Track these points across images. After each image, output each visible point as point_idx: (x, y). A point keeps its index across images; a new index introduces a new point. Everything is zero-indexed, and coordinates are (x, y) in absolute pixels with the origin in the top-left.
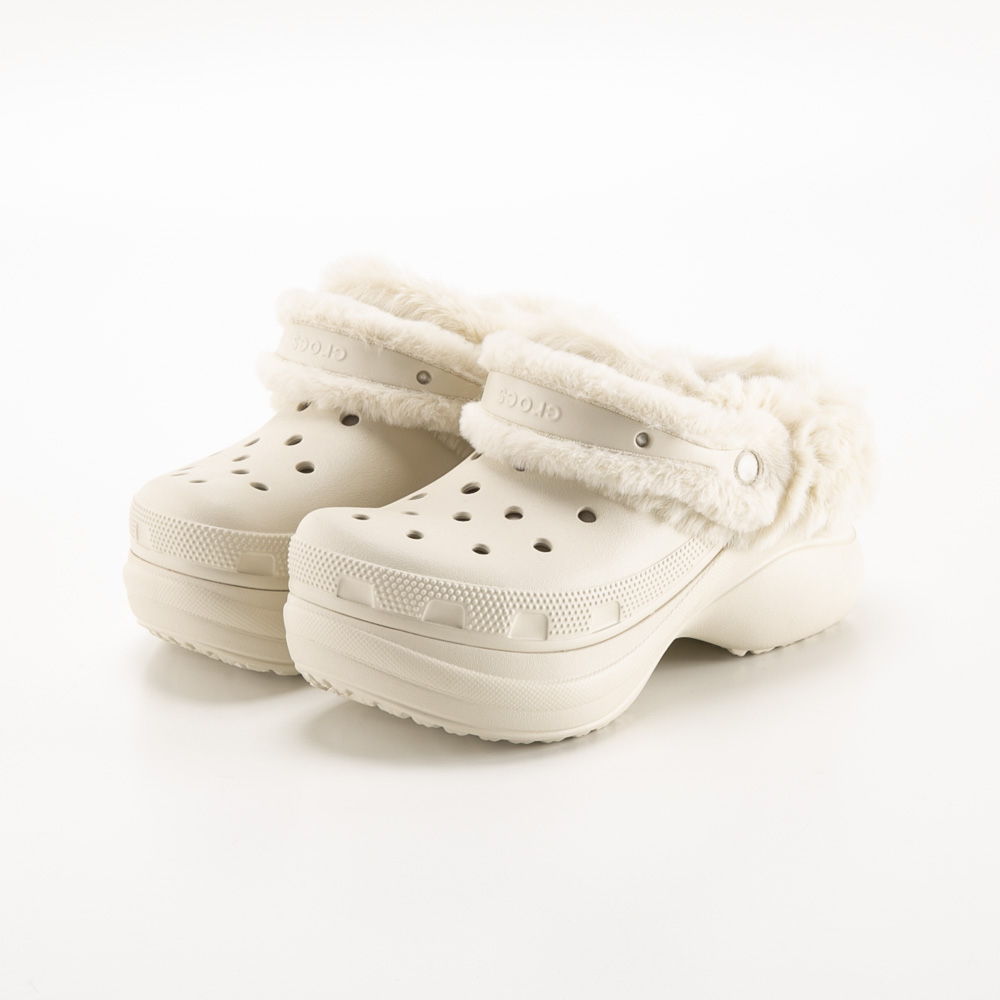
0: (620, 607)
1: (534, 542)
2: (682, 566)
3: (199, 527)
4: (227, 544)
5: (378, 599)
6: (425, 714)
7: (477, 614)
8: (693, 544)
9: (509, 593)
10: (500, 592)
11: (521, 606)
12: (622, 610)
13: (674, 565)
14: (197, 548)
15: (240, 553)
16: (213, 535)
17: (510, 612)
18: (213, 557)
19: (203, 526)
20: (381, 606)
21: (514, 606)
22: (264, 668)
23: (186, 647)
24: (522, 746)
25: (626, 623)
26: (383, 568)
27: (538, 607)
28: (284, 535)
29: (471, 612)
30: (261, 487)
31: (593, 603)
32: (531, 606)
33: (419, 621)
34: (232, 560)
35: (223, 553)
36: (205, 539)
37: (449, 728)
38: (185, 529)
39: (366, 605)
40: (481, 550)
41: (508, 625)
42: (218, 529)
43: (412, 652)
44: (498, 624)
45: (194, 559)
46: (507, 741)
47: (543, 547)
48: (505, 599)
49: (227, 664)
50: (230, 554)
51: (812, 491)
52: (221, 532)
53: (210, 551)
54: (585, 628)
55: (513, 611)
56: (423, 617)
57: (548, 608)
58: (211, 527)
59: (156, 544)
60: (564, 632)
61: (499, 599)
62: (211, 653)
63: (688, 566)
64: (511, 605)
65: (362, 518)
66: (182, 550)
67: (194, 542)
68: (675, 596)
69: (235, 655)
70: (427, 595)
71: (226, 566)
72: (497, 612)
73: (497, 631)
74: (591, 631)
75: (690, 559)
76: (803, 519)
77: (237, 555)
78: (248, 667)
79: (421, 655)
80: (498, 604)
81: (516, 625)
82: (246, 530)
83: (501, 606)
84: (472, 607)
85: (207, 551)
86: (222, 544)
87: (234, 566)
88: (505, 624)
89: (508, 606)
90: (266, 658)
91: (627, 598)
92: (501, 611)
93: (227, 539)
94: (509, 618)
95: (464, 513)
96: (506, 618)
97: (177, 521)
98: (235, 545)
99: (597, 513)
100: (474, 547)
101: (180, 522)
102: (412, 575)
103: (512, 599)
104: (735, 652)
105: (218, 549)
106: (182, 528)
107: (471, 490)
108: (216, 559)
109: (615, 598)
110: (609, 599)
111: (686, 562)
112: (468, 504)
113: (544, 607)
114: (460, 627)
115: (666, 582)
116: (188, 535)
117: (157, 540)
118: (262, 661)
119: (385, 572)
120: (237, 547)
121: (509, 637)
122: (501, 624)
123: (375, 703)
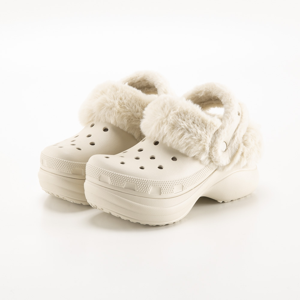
0: (183, 186)
1: (158, 166)
2: (202, 175)
3: (61, 160)
4: (69, 165)
5: (111, 181)
6: (124, 216)
7: (140, 187)
8: (206, 168)
9: (149, 181)
10: (147, 180)
11: (153, 185)
12: (184, 187)
13: (200, 174)
14: (60, 167)
15: (73, 168)
16: (65, 163)
17: (150, 186)
18: (65, 169)
19: (62, 160)
20: (112, 183)
21: (151, 185)
22: (79, 203)
23: (56, 196)
24: (153, 226)
25: (185, 191)
26: (112, 172)
27: (158, 185)
28: (84, 163)
29: (138, 186)
30: (79, 149)
31: (175, 185)
32: (156, 185)
33: (123, 188)
34: (71, 170)
35: (68, 168)
36: (63, 164)
37: (131, 220)
38: (57, 161)
39: (107, 183)
40: (142, 168)
41: (149, 190)
42: (67, 161)
43: (120, 197)
44: (146, 190)
45: (59, 170)
46: (148, 225)
47: (160, 168)
48: (148, 182)
49: (68, 201)
50: (70, 169)
51: (242, 154)
52: (68, 162)
53: (64, 167)
54: (172, 192)
55: (151, 186)
56: (124, 187)
57: (161, 185)
58: (65, 160)
59: (48, 166)
60: (166, 193)
61: (146, 182)
62: (64, 198)
63: (204, 175)
64: (150, 184)
65: (107, 158)
66: (56, 167)
67: (59, 165)
68: (200, 184)
69: (71, 198)
70: (125, 180)
71: (69, 172)
72: (146, 186)
73: (146, 192)
74: (174, 193)
75: (205, 173)
76: (239, 163)
77: (72, 169)
78: (75, 202)
79: (123, 198)
80: (146, 184)
81: (151, 190)
82: (75, 161)
83: (147, 184)
84: (138, 184)
85: (63, 168)
86: (68, 166)
87: (71, 172)
88: (148, 190)
89: (149, 184)
90: (80, 200)
91: (185, 184)
92: (147, 186)
93: (69, 164)
94: (149, 188)
95: (138, 157)
96: (148, 188)
97: (54, 159)
98: (71, 166)
99: (177, 158)
100: (140, 167)
101: (55, 159)
102: (121, 175)
103: (150, 183)
104: (219, 201)
105: (66, 167)
106: (56, 161)
107: (140, 150)
108: (66, 170)
109: (181, 184)
110: (180, 184)
111: (204, 174)
112: (139, 154)
113: (160, 185)
114: (135, 190)
115: (197, 179)
116: (58, 163)
117: (48, 164)
118: (79, 200)
119: (113, 173)
120: (72, 166)
121: (149, 194)
122: (147, 190)
123: (109, 212)
